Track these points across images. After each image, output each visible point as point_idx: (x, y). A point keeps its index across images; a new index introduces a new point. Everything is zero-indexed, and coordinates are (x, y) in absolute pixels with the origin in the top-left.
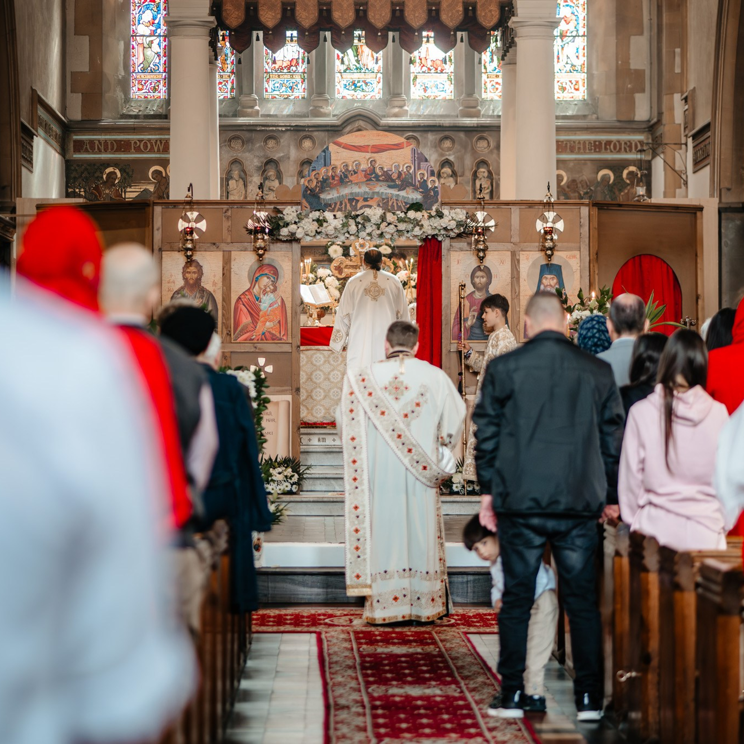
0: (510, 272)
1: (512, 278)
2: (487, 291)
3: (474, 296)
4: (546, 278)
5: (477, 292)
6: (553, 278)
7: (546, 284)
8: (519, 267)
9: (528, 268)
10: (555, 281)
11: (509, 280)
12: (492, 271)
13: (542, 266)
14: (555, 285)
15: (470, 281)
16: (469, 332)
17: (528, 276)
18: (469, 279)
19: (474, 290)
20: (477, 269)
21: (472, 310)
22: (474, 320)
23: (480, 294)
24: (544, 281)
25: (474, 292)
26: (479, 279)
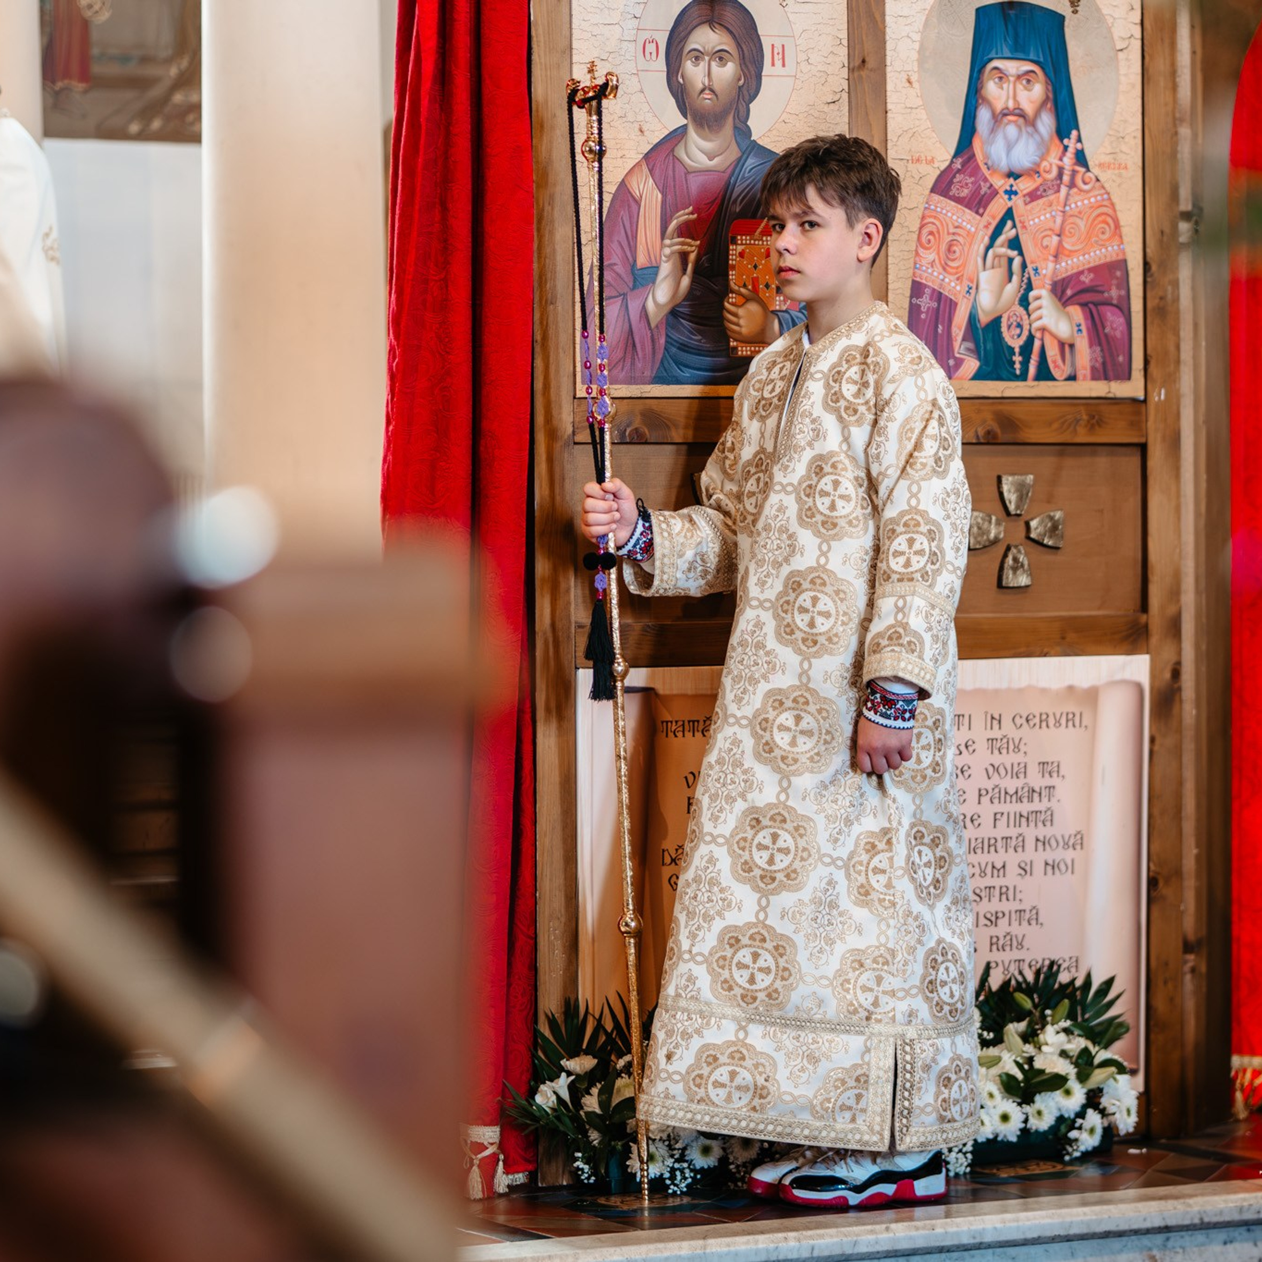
0: (844, 35)
1: (851, 70)
2: (743, 131)
3: (681, 152)
4: (1002, 76)
5: (692, 134)
6: (1026, 78)
7: (999, 106)
8: (883, 15)
9: (919, 22)
10: (1038, 90)
11: (839, 79)
12: (760, 32)
13: (981, 12)
14: (1037, 113)
15: (665, 74)
16: (662, 341)
17: (921, 61)
18: (661, 64)
19: (684, 122)
20: (695, 12)
21: (673, 224)
22: (686, 281)
23: (708, 145)
24: (990, 87)
25: (677, 136)
26: (703, 65)
